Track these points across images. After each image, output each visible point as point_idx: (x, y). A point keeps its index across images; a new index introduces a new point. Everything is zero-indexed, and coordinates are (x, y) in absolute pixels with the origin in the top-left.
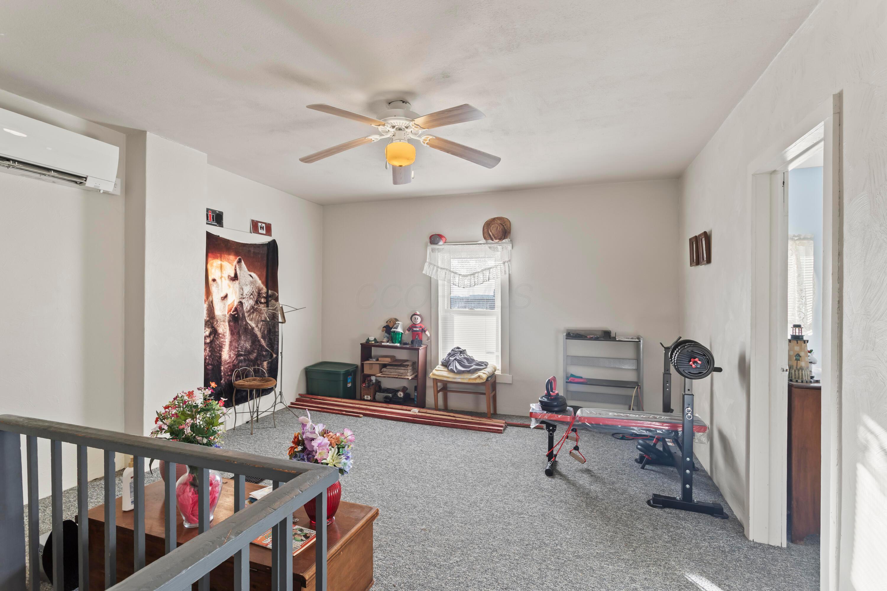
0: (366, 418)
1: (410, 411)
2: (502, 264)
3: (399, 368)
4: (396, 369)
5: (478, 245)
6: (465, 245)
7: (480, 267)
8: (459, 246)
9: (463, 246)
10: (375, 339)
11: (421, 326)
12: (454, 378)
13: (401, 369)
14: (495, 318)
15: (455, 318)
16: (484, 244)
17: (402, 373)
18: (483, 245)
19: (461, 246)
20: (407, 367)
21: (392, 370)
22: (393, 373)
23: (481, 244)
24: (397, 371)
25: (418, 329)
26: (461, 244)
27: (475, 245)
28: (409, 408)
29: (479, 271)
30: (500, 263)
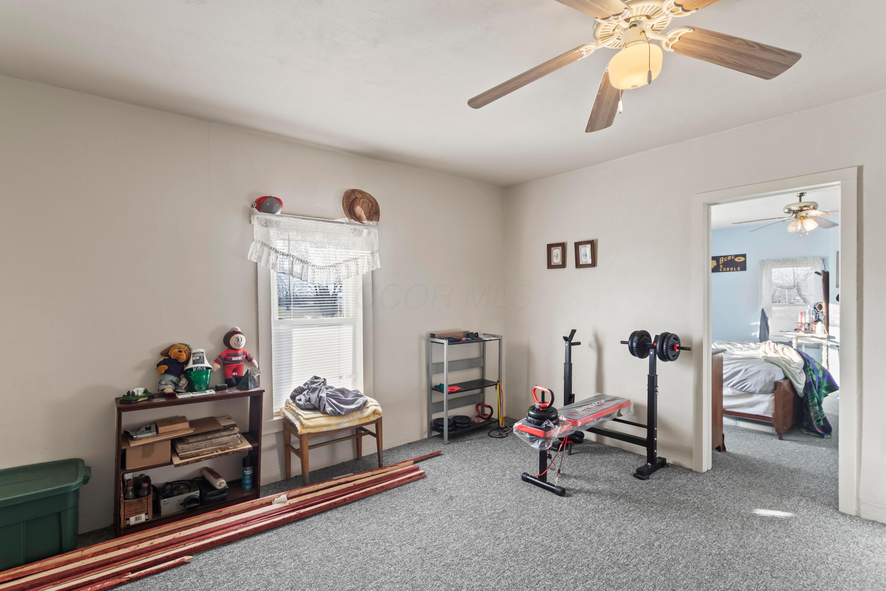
0: (201, 557)
1: (270, 503)
2: (369, 254)
3: (217, 435)
4: (210, 439)
5: (339, 224)
6: (320, 222)
7: (342, 256)
8: (312, 221)
9: (317, 222)
10: (145, 391)
11: (244, 352)
12: (338, 424)
13: (222, 436)
14: (351, 328)
15: (294, 333)
16: (347, 224)
17: (226, 444)
18: (345, 225)
19: (314, 221)
20: (233, 429)
21: (203, 444)
22: (203, 448)
23: (343, 223)
24: (214, 441)
25: (240, 358)
26: (315, 220)
27: (335, 224)
28: (267, 498)
29: (341, 262)
30: (368, 252)
